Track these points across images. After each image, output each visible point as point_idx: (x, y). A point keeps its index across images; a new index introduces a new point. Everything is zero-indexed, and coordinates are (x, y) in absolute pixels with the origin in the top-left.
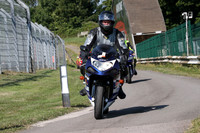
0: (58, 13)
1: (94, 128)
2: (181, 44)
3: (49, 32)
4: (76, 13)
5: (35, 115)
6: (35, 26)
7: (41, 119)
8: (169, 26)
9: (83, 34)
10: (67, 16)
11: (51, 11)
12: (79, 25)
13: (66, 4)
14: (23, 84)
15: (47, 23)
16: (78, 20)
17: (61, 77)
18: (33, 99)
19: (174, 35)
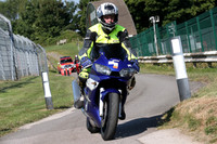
0: (38, 25)
1: (76, 126)
2: (150, 45)
3: (30, 42)
4: (54, 24)
5: (22, 119)
6: (17, 37)
7: (27, 122)
8: (139, 30)
9: (62, 42)
10: (46, 26)
11: (31, 23)
12: (58, 34)
13: (45, 15)
14: (10, 91)
15: (29, 34)
16: (57, 29)
17: (43, 82)
18: (19, 104)
19: (144, 37)
